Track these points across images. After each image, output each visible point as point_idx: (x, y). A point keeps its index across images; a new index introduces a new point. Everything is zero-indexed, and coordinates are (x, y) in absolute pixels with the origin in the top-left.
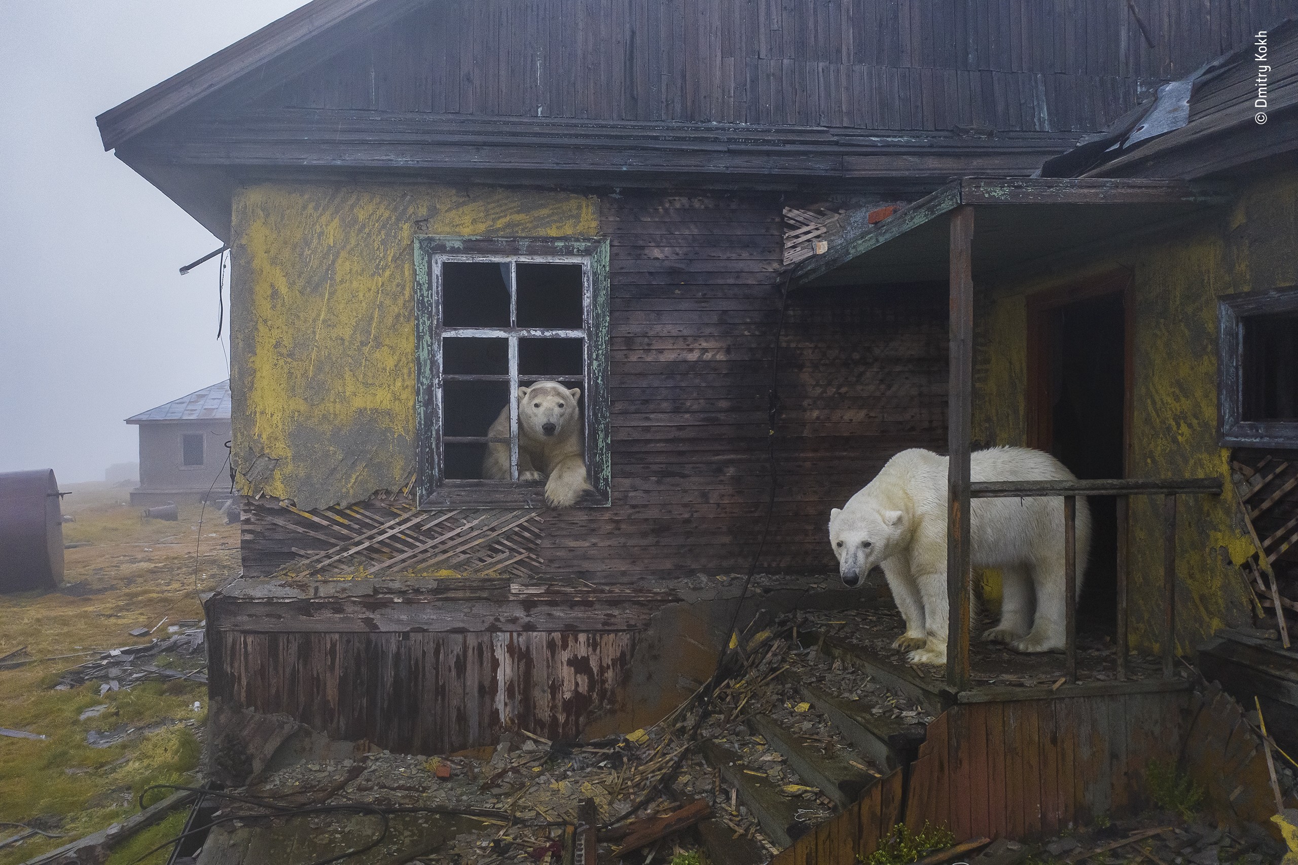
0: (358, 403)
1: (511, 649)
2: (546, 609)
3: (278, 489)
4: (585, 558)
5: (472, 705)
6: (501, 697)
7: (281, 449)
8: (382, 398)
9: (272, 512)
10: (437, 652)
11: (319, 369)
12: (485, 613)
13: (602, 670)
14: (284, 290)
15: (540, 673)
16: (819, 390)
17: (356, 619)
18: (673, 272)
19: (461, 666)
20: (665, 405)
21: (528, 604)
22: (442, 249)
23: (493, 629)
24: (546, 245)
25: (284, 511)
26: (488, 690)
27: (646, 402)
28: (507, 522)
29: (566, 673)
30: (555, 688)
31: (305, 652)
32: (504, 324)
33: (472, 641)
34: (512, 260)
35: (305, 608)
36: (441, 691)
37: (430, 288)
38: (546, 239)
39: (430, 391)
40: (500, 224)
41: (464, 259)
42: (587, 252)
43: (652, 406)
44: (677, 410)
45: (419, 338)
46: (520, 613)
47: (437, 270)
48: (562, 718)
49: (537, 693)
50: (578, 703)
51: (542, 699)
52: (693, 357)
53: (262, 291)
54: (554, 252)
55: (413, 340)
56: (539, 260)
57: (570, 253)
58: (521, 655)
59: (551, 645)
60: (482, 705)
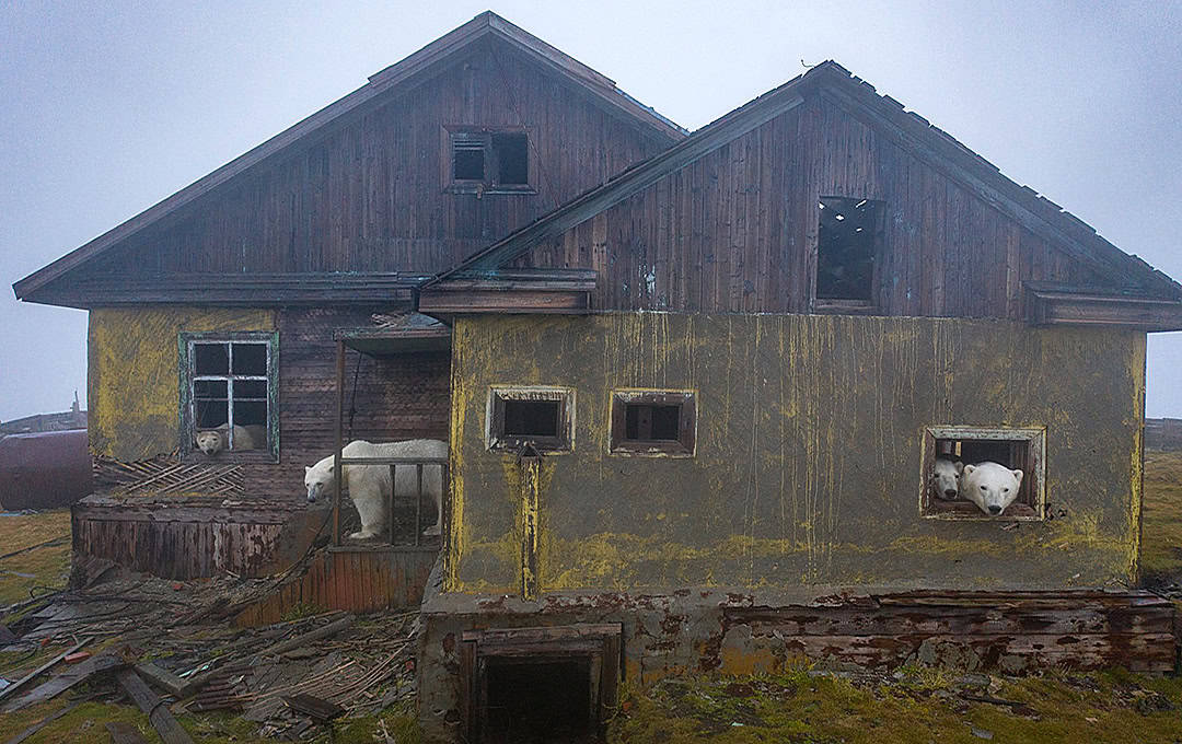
0: (150, 412)
1: (221, 531)
2: (240, 512)
3: (110, 452)
4: (268, 488)
5: (202, 558)
6: (217, 554)
7: (112, 433)
8: (162, 409)
9: (107, 463)
10: (184, 532)
11: (131, 395)
12: (209, 514)
13: (268, 543)
14: (113, 358)
15: (236, 543)
16: (395, 406)
17: (145, 514)
18: (314, 347)
19: (196, 540)
20: (310, 414)
21: (231, 510)
22: (193, 338)
23: (213, 521)
24: (246, 334)
25: (113, 463)
26: (210, 551)
27: (299, 412)
28: (224, 470)
29: (250, 543)
30: (244, 551)
31: (119, 530)
32: (226, 373)
33: (202, 527)
34: (230, 342)
35: (120, 509)
36: (187, 551)
37: (187, 356)
38: (245, 332)
39: (186, 406)
40: (221, 325)
41: (204, 342)
42: (268, 338)
43: (302, 414)
44: (316, 416)
45: (181, 381)
46: (227, 514)
47: (191, 348)
48: (248, 566)
49: (235, 553)
50: (256, 559)
51: (238, 557)
52: (324, 389)
53: (103, 359)
54: (251, 338)
55: (178, 382)
56: (244, 342)
57: (259, 339)
58: (227, 535)
59: (242, 530)
60: (207, 558)
